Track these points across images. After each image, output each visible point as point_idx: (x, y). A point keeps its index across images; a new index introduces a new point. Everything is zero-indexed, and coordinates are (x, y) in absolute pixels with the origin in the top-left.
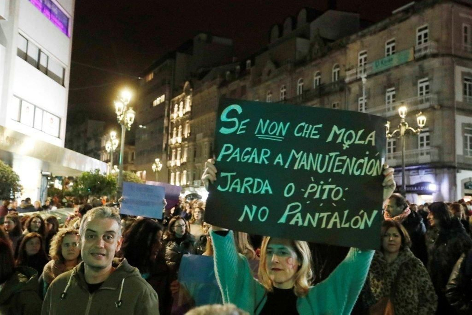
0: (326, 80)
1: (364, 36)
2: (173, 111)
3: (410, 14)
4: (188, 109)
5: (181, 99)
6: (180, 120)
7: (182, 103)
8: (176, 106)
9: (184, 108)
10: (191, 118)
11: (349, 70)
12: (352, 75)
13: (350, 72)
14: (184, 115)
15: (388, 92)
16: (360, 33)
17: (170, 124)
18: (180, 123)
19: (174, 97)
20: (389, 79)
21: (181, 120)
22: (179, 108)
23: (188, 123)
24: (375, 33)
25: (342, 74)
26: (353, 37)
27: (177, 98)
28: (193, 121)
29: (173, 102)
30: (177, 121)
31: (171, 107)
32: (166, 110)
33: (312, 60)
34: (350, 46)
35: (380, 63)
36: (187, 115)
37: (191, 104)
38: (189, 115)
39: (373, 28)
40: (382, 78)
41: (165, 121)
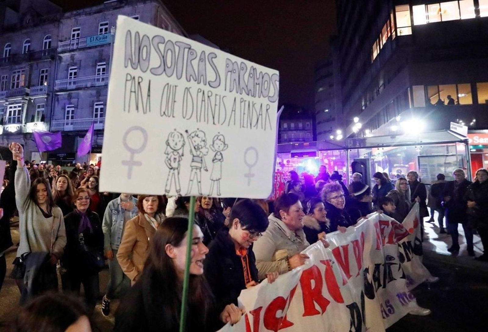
0: (36, 47)
1: (79, 14)
3: (123, 5)
11: (61, 41)
12: (64, 46)
13: (63, 43)
15: (99, 65)
16: (75, 12)
20: (101, 54)
24: (90, 14)
25: (53, 45)
26: (67, 14)
33: (22, 28)
34: (64, 21)
35: (95, 38)
39: (87, 10)
40: (94, 53)
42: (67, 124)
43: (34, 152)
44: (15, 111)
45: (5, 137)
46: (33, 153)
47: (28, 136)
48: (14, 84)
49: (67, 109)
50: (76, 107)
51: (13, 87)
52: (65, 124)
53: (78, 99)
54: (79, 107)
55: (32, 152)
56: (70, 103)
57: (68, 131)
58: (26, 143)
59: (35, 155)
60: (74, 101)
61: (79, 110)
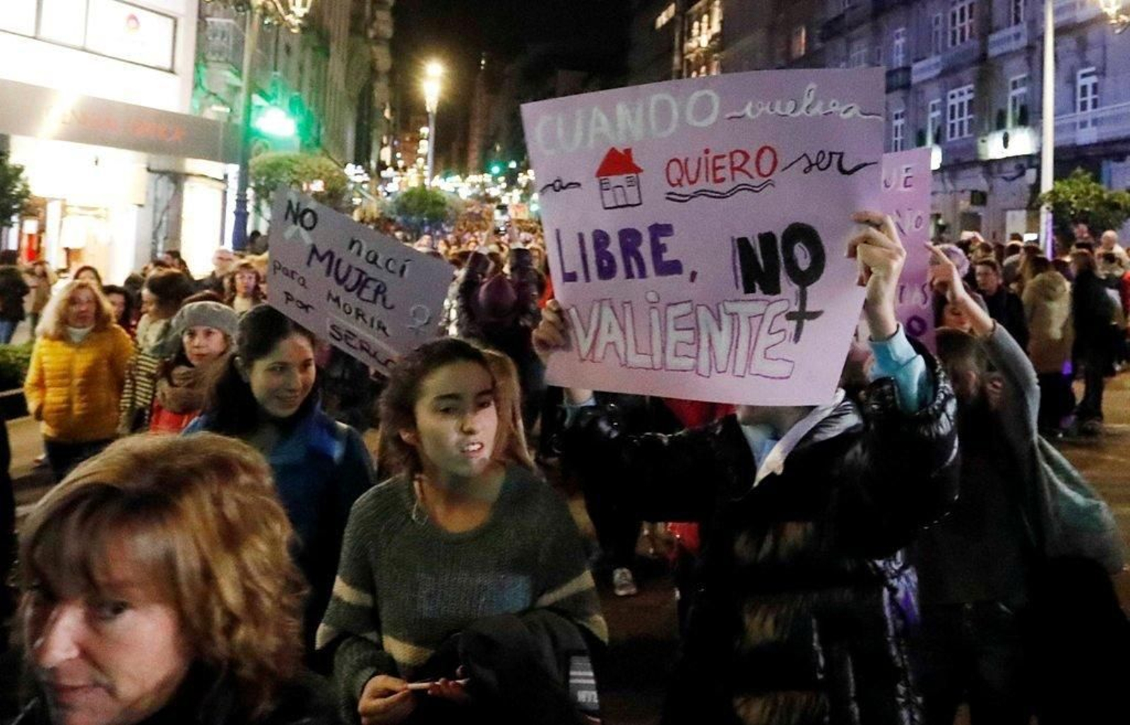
2: (690, 36)
4: (716, 28)
5: (703, 10)
6: (702, 55)
7: (705, 18)
8: (696, 24)
9: (709, 27)
10: (720, 48)
14: (710, 42)
17: (685, 64)
18: (702, 61)
19: (690, 6)
21: (705, 53)
22: (700, 29)
23: (716, 59)
27: (696, 7)
28: (723, 53)
29: (690, 16)
30: (698, 57)
31: (686, 29)
32: (677, 34)
36: (714, 43)
37: (721, 18)
38: (719, 42)
41: (676, 60)
42: (1083, 125)
43: (1012, 209)
44: (961, 104)
45: (946, 174)
46: (1009, 214)
47: (995, 168)
48: (954, 33)
49: (1081, 82)
50: (1101, 72)
51: (954, 43)
52: (1078, 126)
53: (1105, 48)
54: (1109, 71)
55: (1005, 210)
56: (1086, 64)
57: (1086, 146)
58: (991, 188)
59: (1014, 217)
60: (1093, 54)
61: (1109, 80)
